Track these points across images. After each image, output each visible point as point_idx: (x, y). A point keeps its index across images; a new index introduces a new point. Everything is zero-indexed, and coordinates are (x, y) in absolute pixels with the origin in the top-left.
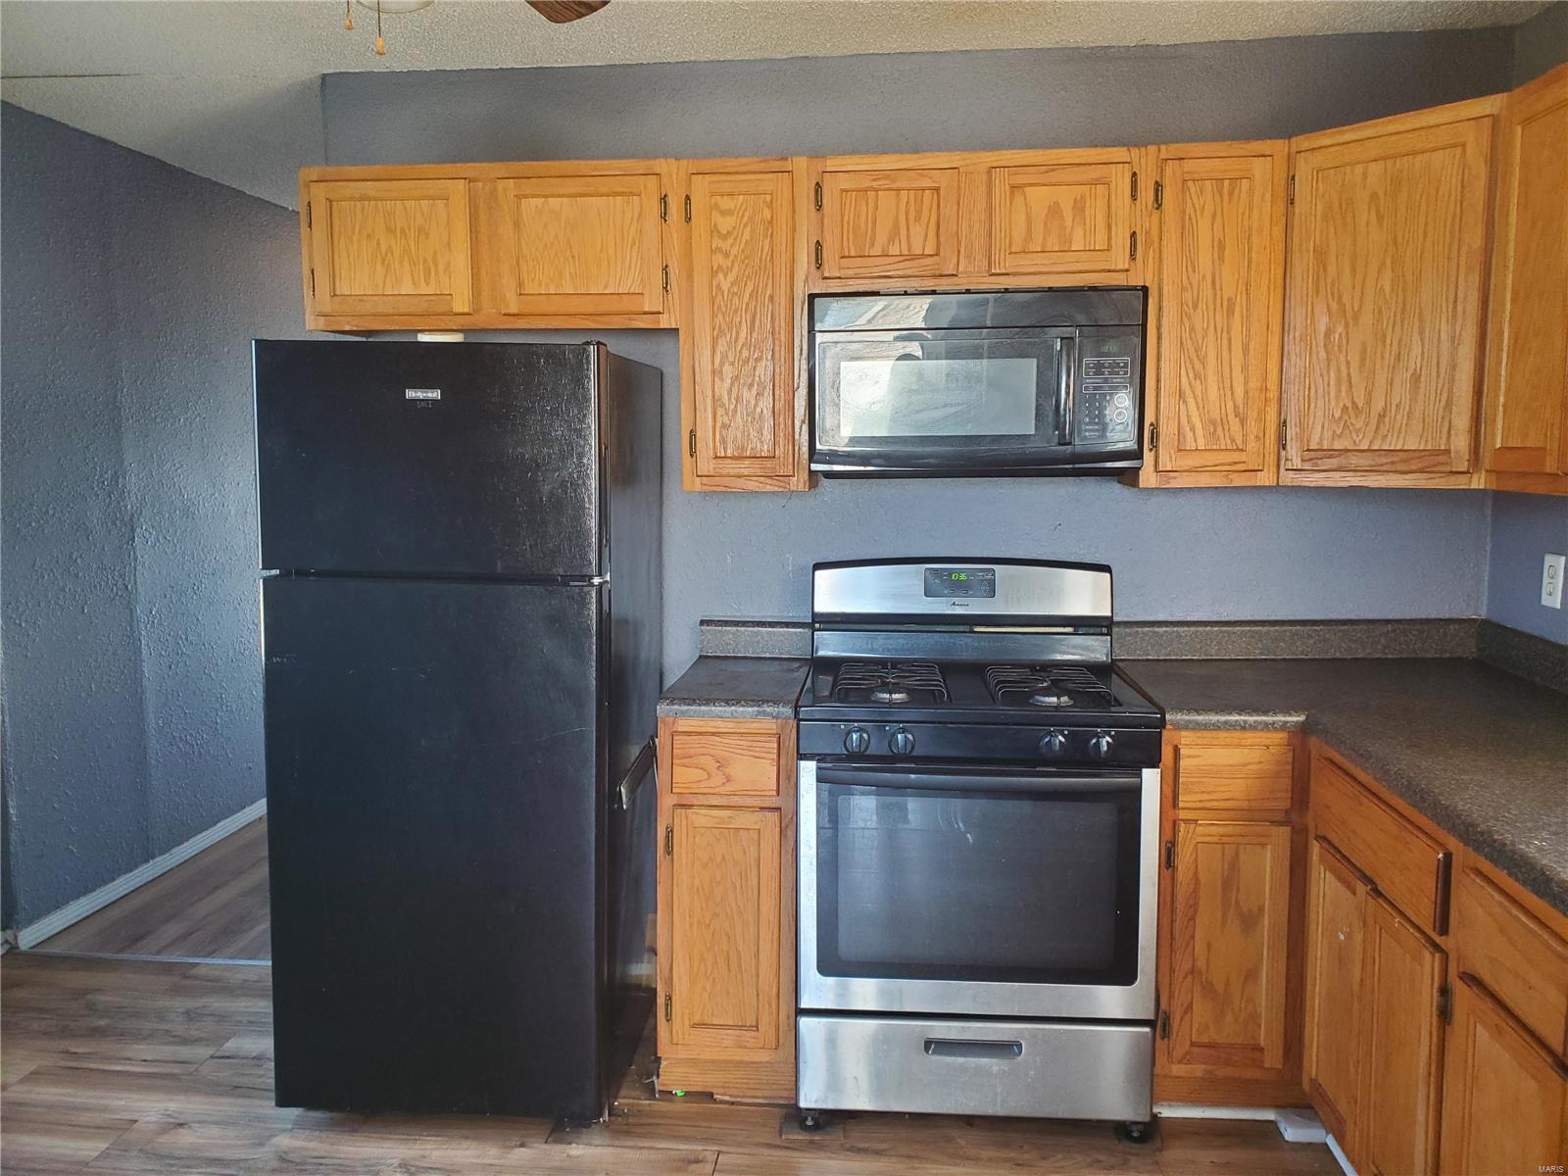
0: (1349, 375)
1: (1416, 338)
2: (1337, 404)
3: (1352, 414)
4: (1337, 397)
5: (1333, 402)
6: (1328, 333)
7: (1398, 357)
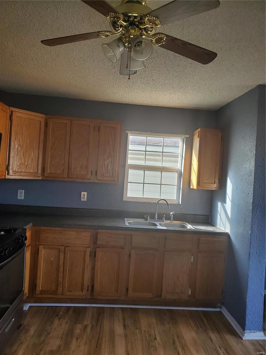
0: (21, 157)
1: (32, 152)
2: (19, 163)
3: (21, 165)
4: (19, 161)
5: (18, 162)
6: (17, 148)
7: (29, 155)
